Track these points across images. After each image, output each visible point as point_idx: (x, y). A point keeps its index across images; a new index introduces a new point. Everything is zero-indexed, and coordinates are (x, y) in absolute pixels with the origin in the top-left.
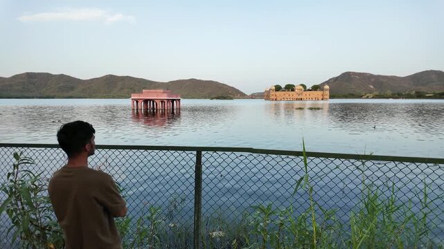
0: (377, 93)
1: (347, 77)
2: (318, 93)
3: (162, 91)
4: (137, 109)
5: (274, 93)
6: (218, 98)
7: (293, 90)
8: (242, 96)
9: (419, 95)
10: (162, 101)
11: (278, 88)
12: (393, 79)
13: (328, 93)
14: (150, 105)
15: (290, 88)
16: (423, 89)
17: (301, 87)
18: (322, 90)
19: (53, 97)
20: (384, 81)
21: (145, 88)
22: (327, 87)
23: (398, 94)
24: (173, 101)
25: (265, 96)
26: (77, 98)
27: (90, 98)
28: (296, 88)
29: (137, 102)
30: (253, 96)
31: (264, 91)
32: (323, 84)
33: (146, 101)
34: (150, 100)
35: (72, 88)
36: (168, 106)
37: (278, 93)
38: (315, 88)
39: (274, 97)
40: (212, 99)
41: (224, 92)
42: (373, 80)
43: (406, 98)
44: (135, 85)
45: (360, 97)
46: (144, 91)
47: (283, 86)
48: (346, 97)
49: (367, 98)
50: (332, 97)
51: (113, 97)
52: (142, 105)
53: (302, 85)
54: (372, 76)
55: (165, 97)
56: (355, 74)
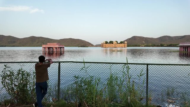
0: (146, 45)
1: (134, 38)
2: (123, 45)
3: (56, 43)
4: (45, 52)
5: (105, 44)
6: (81, 46)
7: (113, 43)
8: (92, 45)
9: (162, 46)
10: (56, 48)
11: (106, 43)
12: (152, 39)
13: (126, 44)
14: (51, 50)
15: (111, 42)
16: (163, 43)
17: (116, 42)
18: (124, 43)
19: (5, 46)
20: (149, 40)
21: (49, 42)
22: (126, 42)
23: (154, 45)
24: (61, 48)
25: (101, 46)
26: (17, 46)
27: (23, 46)
28: (114, 42)
29: (45, 48)
30: (97, 46)
31: (101, 44)
32: (125, 41)
33: (49, 48)
34: (51, 48)
35: (14, 42)
36: (59, 50)
37: (106, 45)
38: (121, 43)
39: (105, 46)
40: (79, 47)
41: (84, 44)
42: (144, 39)
43: (157, 47)
44: (44, 41)
45: (139, 46)
46: (48, 43)
47: (109, 42)
48: (134, 46)
49: (142, 46)
50: (128, 46)
51: (34, 46)
52: (47, 50)
53: (116, 41)
54: (144, 38)
55: (57, 46)
56: (137, 37)
